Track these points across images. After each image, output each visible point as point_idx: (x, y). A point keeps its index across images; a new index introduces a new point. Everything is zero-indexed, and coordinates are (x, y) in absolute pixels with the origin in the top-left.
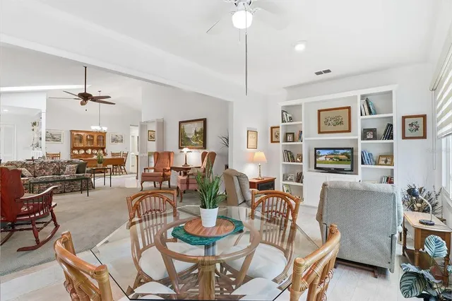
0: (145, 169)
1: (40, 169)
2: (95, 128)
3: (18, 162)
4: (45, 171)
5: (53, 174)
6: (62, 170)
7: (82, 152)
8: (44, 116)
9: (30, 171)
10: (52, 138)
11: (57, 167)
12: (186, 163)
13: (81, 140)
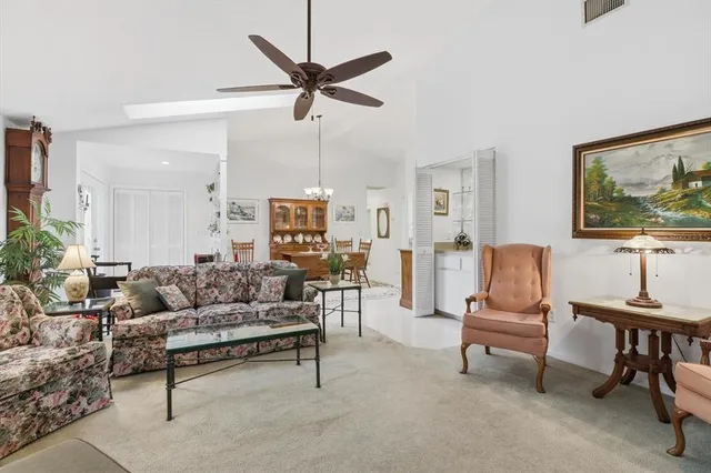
0: (469, 301)
1: (208, 286)
2: (312, 192)
3: (163, 270)
4: (216, 292)
5: (236, 301)
6: (253, 290)
7: (288, 239)
8: (223, 167)
9: (184, 292)
10: (240, 213)
11: (244, 280)
12: (644, 294)
13: (285, 218)
